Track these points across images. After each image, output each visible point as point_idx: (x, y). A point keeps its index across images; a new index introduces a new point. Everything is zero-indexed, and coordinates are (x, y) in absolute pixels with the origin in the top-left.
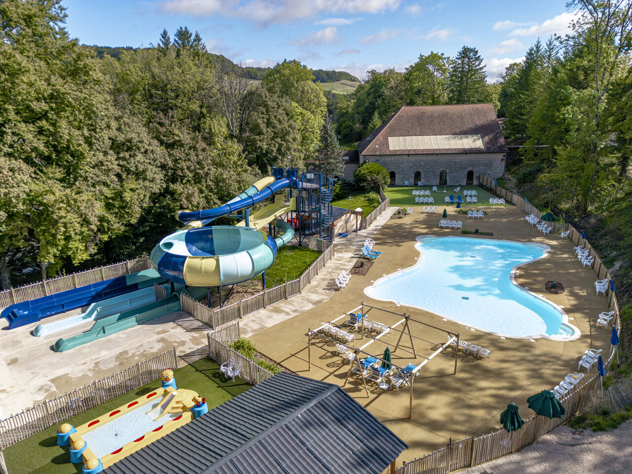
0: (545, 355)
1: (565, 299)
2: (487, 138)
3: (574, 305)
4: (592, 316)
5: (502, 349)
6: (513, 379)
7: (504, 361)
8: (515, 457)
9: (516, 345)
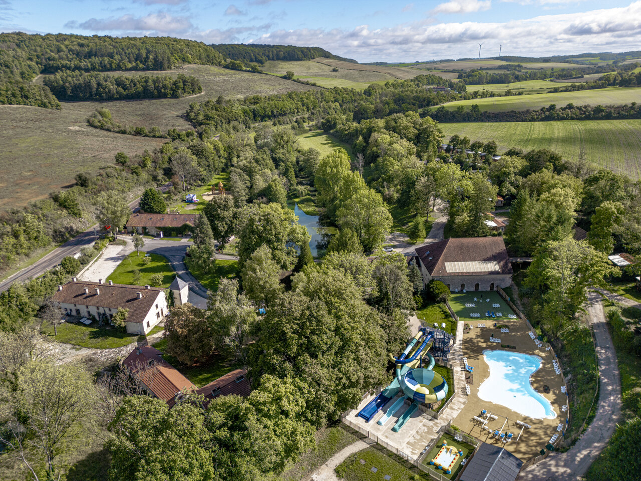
0: (547, 425)
1: (552, 396)
2: (502, 263)
3: (554, 400)
4: (560, 406)
5: (534, 424)
6: (539, 436)
7: (536, 429)
8: (544, 460)
9: (538, 422)
